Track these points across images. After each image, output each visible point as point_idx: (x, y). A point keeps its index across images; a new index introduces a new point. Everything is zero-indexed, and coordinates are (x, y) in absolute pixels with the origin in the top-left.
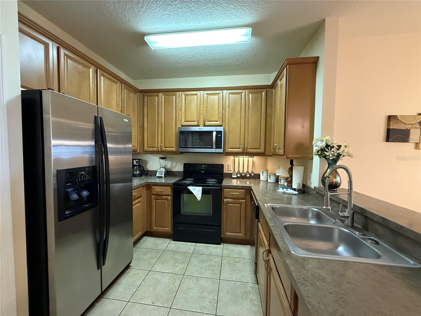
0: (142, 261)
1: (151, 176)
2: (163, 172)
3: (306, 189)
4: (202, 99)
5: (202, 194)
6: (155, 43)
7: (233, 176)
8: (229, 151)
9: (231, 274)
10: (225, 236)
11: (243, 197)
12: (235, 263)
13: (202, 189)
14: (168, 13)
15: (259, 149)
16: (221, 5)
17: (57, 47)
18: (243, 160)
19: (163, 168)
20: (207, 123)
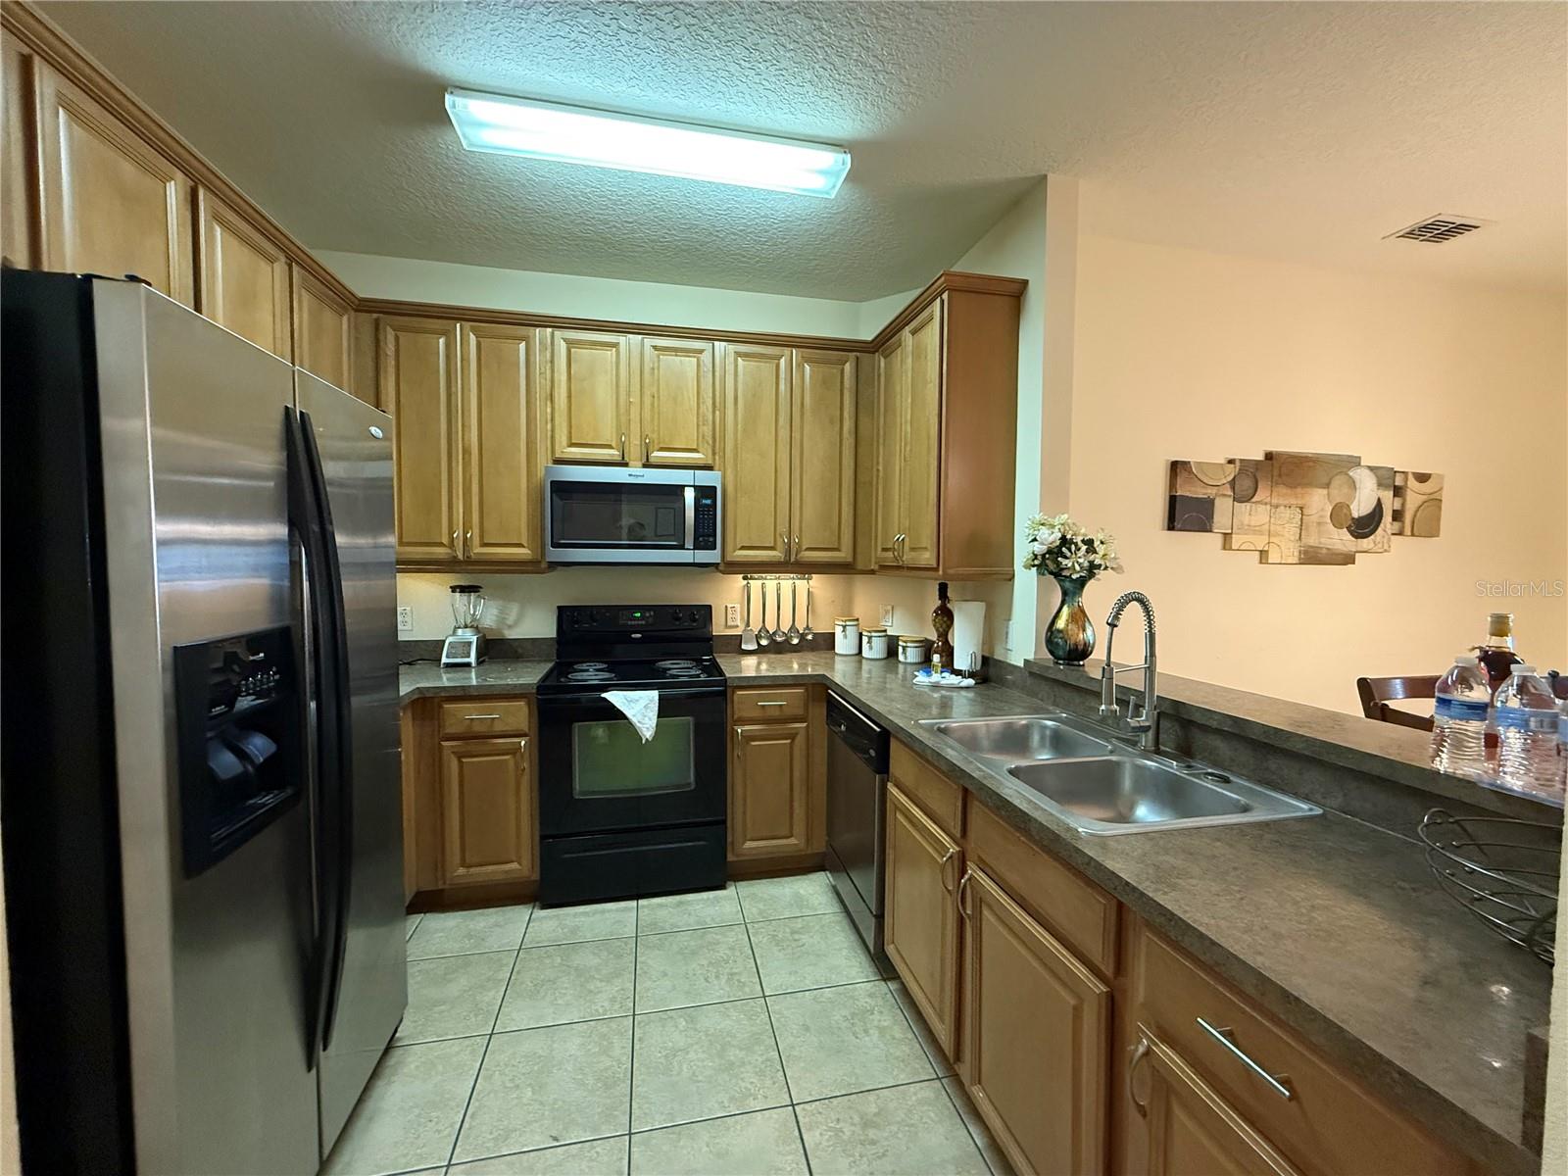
0: (443, 1007)
1: (410, 664)
2: (470, 643)
3: (992, 671)
4: (635, 363)
5: (659, 717)
6: (480, 125)
7: (744, 647)
8: (738, 556)
9: (796, 972)
10: (737, 856)
11: (800, 712)
12: (796, 937)
13: (661, 698)
14: (573, 36)
15: (837, 549)
16: (775, 62)
17: (23, 55)
18: (778, 589)
19: (466, 627)
20: (656, 454)
